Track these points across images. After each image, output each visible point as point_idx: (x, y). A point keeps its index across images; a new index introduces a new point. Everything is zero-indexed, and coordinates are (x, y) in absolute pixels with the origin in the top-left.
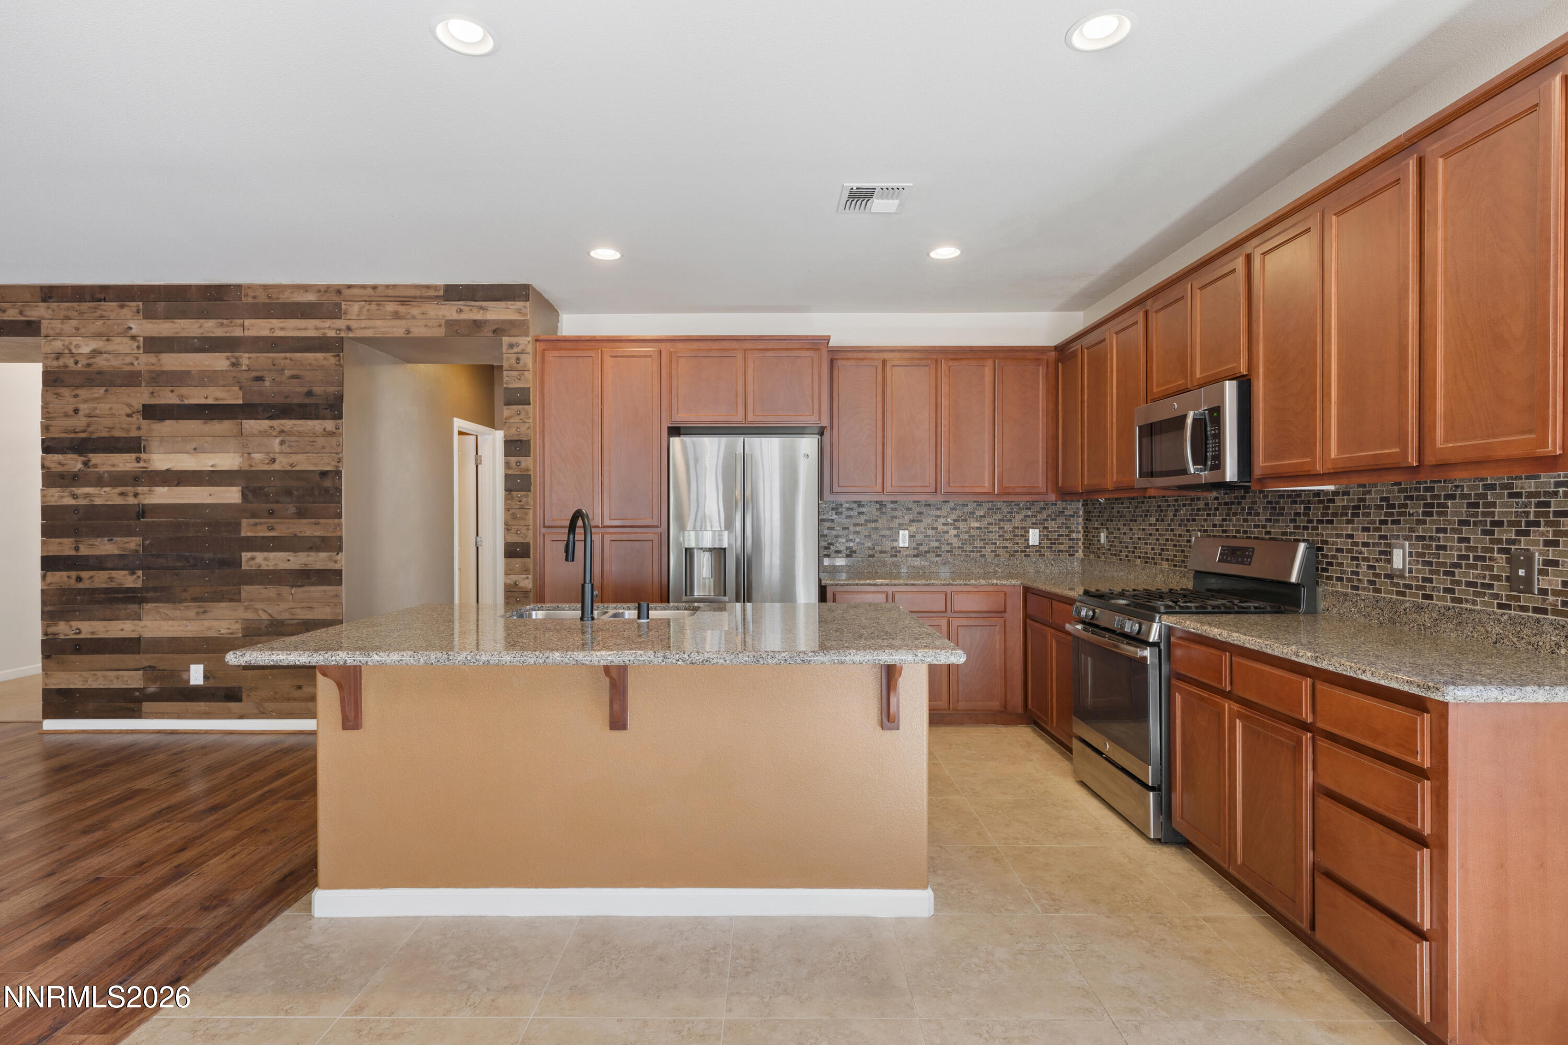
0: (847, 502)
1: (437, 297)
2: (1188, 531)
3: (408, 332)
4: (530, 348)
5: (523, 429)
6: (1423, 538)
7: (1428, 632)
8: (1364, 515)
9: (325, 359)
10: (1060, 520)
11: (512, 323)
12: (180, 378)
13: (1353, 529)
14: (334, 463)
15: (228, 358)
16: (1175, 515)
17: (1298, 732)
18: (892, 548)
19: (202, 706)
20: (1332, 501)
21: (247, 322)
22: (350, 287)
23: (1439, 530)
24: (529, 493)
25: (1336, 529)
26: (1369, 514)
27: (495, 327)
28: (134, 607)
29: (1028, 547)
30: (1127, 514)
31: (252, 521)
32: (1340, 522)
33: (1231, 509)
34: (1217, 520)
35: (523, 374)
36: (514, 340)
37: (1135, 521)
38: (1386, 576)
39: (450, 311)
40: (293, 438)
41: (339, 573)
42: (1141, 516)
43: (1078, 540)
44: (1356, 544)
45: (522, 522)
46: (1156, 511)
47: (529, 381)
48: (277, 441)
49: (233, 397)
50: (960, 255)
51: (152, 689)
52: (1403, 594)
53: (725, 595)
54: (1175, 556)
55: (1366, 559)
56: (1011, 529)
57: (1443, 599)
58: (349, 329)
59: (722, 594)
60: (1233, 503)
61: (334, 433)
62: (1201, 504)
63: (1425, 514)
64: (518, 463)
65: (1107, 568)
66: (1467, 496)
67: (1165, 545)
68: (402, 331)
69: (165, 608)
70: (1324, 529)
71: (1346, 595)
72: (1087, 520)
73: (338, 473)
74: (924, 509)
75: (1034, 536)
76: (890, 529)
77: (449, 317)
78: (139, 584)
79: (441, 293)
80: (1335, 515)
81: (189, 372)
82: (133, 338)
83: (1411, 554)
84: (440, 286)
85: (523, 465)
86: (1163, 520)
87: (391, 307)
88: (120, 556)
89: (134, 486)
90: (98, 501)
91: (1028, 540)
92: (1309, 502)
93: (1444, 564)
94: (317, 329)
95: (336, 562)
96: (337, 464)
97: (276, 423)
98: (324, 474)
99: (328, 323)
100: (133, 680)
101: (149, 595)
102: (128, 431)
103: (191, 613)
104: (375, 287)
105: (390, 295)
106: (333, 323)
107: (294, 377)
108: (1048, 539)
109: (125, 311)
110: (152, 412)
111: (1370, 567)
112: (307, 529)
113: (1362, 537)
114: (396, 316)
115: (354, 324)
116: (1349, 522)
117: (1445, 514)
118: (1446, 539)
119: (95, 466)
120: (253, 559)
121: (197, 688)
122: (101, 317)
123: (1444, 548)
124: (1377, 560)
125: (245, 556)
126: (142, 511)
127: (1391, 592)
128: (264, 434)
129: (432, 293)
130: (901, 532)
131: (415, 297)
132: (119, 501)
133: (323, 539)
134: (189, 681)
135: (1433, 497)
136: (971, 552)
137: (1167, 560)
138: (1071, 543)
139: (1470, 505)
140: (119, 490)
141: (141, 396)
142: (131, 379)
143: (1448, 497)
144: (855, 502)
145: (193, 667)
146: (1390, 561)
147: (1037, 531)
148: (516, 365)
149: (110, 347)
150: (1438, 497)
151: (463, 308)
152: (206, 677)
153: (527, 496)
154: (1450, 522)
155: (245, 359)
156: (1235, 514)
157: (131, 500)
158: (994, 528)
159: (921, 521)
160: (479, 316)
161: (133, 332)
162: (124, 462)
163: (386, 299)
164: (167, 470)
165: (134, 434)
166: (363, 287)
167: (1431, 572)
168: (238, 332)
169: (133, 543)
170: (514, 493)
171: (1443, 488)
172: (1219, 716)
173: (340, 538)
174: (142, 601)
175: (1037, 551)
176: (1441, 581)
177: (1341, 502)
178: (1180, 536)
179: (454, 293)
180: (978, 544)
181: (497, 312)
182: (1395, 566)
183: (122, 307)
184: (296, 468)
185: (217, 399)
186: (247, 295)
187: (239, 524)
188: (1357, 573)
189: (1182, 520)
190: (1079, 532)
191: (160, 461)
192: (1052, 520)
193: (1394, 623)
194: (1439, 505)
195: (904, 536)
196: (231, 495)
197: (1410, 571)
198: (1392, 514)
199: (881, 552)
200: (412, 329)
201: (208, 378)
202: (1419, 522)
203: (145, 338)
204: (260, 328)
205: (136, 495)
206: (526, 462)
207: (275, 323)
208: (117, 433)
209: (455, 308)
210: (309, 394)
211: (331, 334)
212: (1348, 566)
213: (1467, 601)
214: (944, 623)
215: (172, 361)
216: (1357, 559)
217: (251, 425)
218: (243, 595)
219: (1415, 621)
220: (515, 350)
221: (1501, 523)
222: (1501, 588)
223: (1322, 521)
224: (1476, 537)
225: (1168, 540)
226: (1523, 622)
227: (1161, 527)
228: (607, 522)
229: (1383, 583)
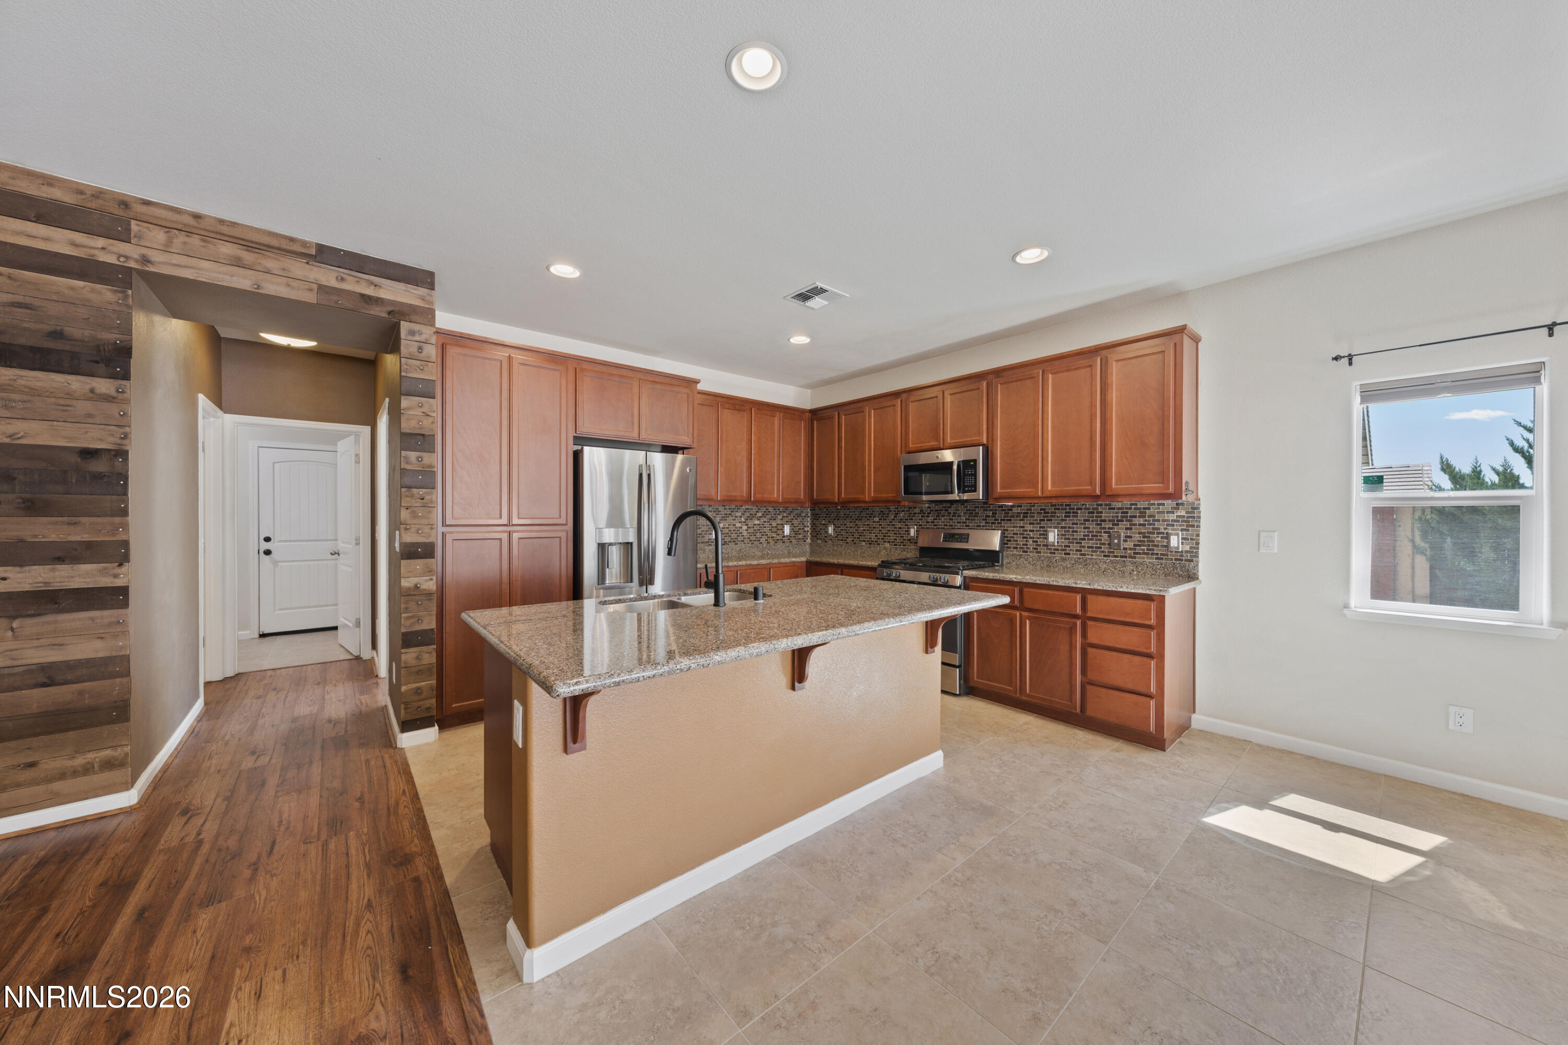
1: (306, 255)
2: (907, 525)
3: (258, 287)
4: (432, 339)
5: (426, 422)
6: (1065, 527)
7: (1069, 570)
8: (1030, 517)
9: (90, 290)
10: (800, 519)
11: (412, 308)
13: (1023, 523)
14: (111, 439)
16: (895, 517)
17: (1074, 620)
20: (1011, 510)
22: (147, 203)
23: (1073, 524)
24: (433, 491)
25: (1014, 523)
26: (1033, 517)
27: (390, 309)
29: (784, 537)
30: (853, 516)
32: (1016, 520)
33: (940, 513)
34: (930, 519)
35: (427, 365)
36: (415, 327)
37: (861, 520)
38: (1044, 545)
39: (327, 276)
41: (121, 591)
42: (866, 517)
43: (808, 531)
44: (1026, 531)
45: (424, 521)
46: (879, 514)
47: (431, 373)
50: (810, 341)
52: (1054, 553)
53: (631, 581)
54: (896, 539)
55: (1031, 538)
56: (775, 525)
57: (1077, 555)
58: (145, 259)
59: (629, 581)
60: (941, 510)
61: (114, 398)
62: (917, 510)
63: (1065, 516)
64: (419, 459)
65: (836, 548)
66: (1088, 509)
67: (887, 533)
68: (248, 283)
70: (1005, 523)
71: (1022, 555)
72: (815, 517)
73: (121, 454)
74: (728, 512)
75: (787, 530)
77: (324, 282)
79: (312, 252)
80: (1013, 516)
83: (1058, 535)
84: (310, 243)
85: (426, 461)
86: (885, 519)
87: (227, 249)
91: (784, 532)
92: (996, 510)
93: (1077, 539)
94: (74, 245)
95: (115, 576)
96: (119, 441)
98: (86, 453)
99: (101, 242)
105: (225, 233)
106: (112, 245)
107: (18, 305)
108: (794, 532)
111: (1033, 541)
112: (49, 531)
113: (1029, 527)
114: (238, 263)
115: (155, 256)
116: (1021, 520)
117: (1077, 517)
118: (1077, 528)
123: (1077, 532)
124: (1038, 538)
127: (1047, 553)
129: (297, 248)
131: (269, 246)
133: (87, 545)
135: (1070, 509)
136: (754, 541)
137: (889, 542)
138: (805, 534)
139: (1089, 513)
143: (1078, 509)
146: (1046, 538)
147: (789, 526)
148: (417, 354)
150: (1074, 509)
151: (345, 276)
153: (431, 494)
154: (1079, 520)
156: (943, 516)
158: (767, 525)
159: (726, 520)
160: (370, 291)
163: (218, 237)
167: (1069, 542)
170: (415, 490)
171: (1076, 505)
172: (1012, 620)
173: (126, 544)
175: (788, 539)
176: (1075, 547)
177: (1015, 510)
178: (899, 528)
179: (331, 256)
180: (758, 535)
181: (392, 291)
182: (1050, 540)
188: (1027, 545)
189: (901, 519)
190: (808, 527)
192: (796, 519)
193: (1050, 567)
194: (1073, 513)
197: (1058, 542)
198: (1047, 517)
200: (263, 284)
202: (1062, 520)
206: (427, 458)
209: (335, 275)
210: (56, 335)
211: (107, 258)
212: (1020, 541)
213: (1088, 555)
216: (1026, 538)
219: (1061, 565)
220: (417, 338)
221: (1105, 521)
222: (1105, 548)
223: (1004, 520)
224: (1093, 527)
225: (889, 531)
226: (1117, 562)
227: (883, 523)
228: (515, 521)
229: (1042, 549)
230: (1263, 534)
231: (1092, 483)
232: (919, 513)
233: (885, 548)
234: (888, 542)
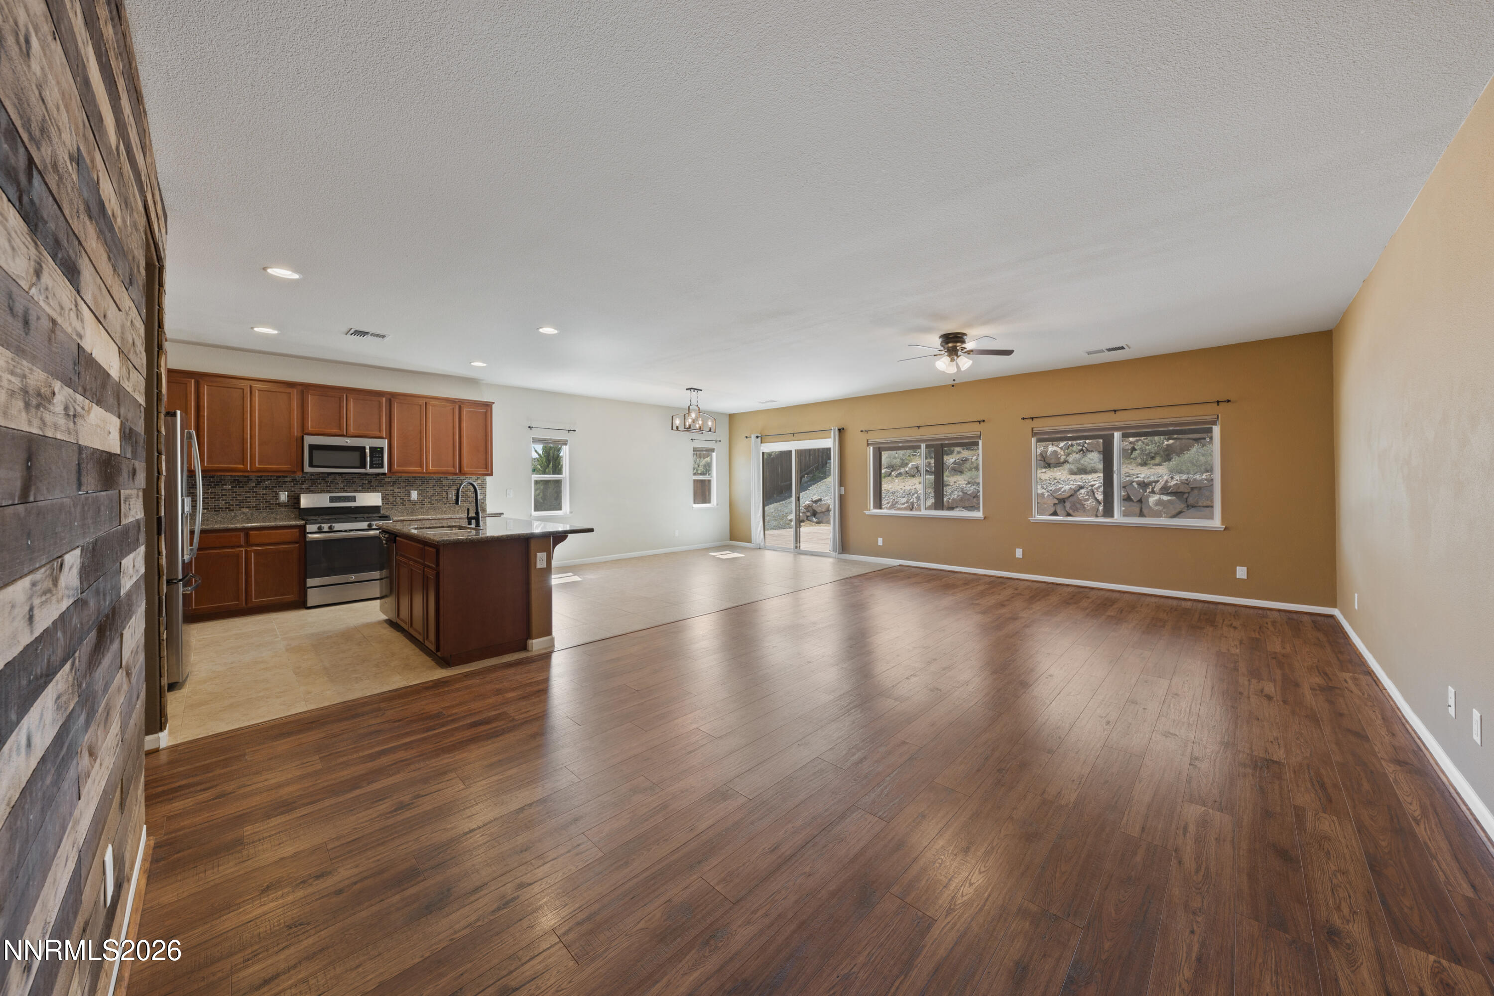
6: (422, 490)
8: (400, 484)
20: (384, 480)
23: (426, 488)
26: (402, 484)
32: (388, 486)
38: (408, 501)
44: (395, 492)
50: (277, 334)
52: (416, 505)
55: (399, 497)
57: (430, 504)
60: (317, 479)
62: (288, 479)
63: (422, 483)
66: (435, 479)
70: (384, 489)
71: (392, 508)
80: (386, 484)
83: (418, 494)
93: (429, 496)
111: (402, 499)
113: (397, 490)
116: (394, 487)
117: (428, 484)
118: (428, 490)
123: (428, 492)
124: (405, 497)
127: (411, 505)
135: (424, 480)
139: (436, 482)
143: (429, 480)
146: (410, 497)
154: (430, 486)
167: (424, 498)
176: (428, 500)
178: (263, 494)
182: (413, 498)
188: (396, 501)
189: (266, 487)
193: (414, 513)
194: (426, 482)
197: (418, 499)
198: (411, 484)
202: (420, 486)
212: (392, 499)
213: (436, 504)
216: (396, 497)
221: (444, 486)
222: (444, 500)
223: (378, 486)
224: (438, 489)
225: (250, 497)
226: (451, 507)
227: (238, 490)
229: (407, 503)
230: (508, 490)
231: (454, 467)
232: (290, 482)
233: (243, 513)
234: (246, 507)
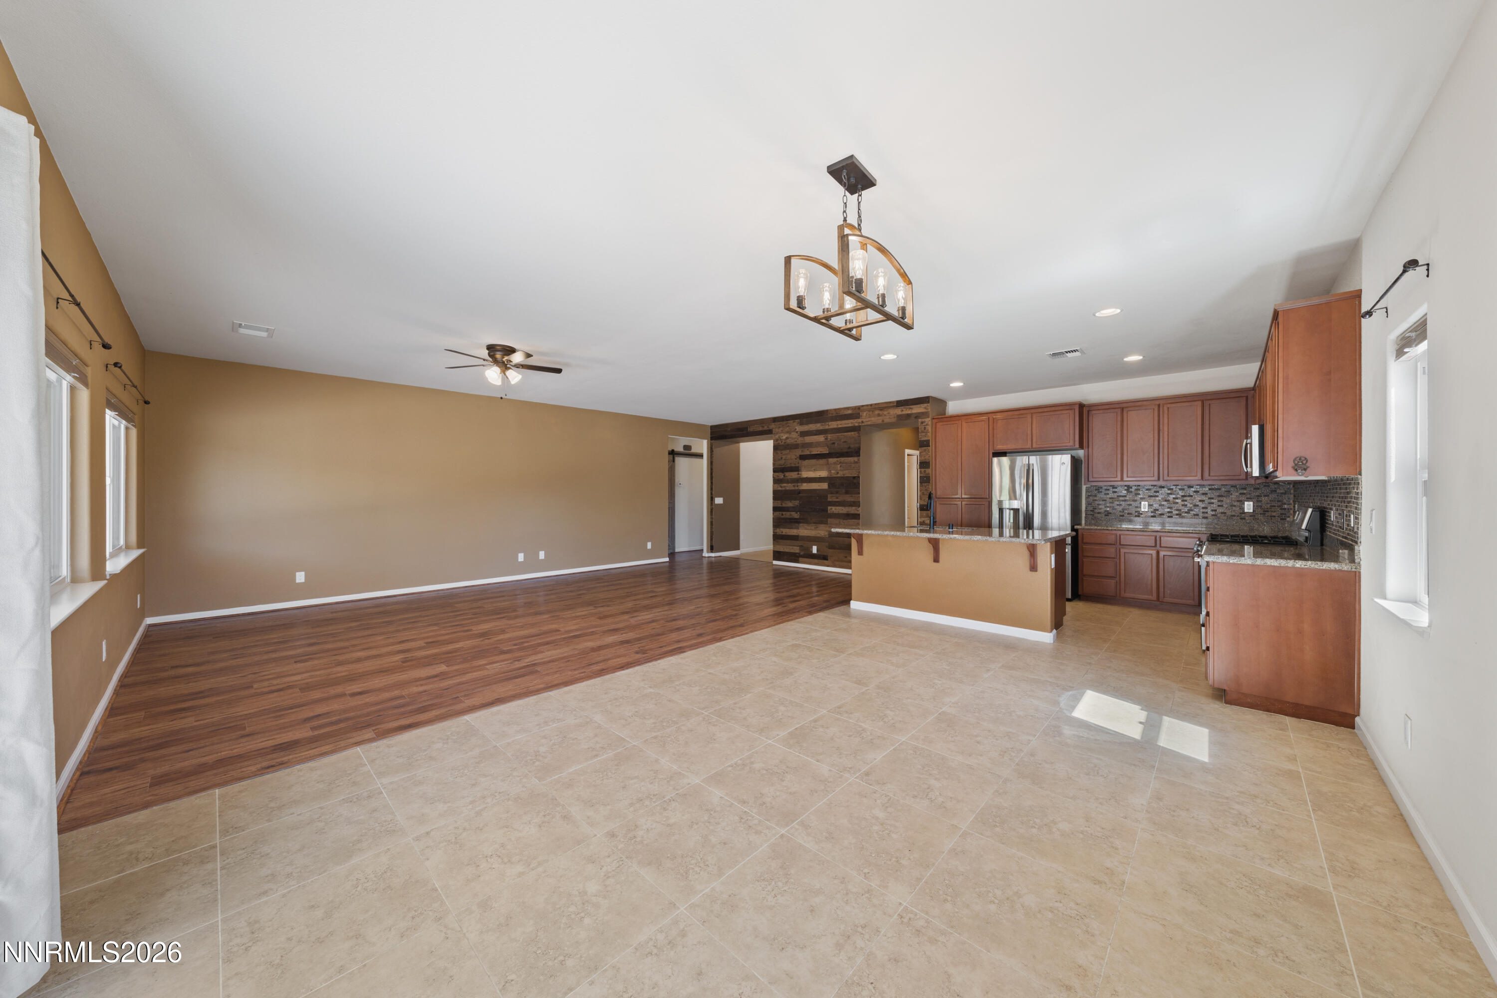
0: (1105, 486)
1: (894, 406)
3: (883, 421)
4: (930, 423)
5: (927, 457)
9: (855, 434)
10: (1273, 496)
11: (922, 413)
12: (810, 445)
14: (858, 473)
15: (824, 437)
18: (1136, 512)
19: (816, 561)
21: (830, 423)
22: (863, 406)
27: (916, 416)
28: (797, 524)
29: (1244, 513)
31: (831, 495)
35: (927, 434)
36: (923, 420)
39: (898, 411)
40: (844, 465)
41: (859, 515)
45: (926, 496)
47: (929, 436)
48: (839, 466)
49: (825, 451)
51: (802, 553)
53: (1018, 528)
56: (1228, 502)
58: (862, 422)
61: (857, 462)
68: (881, 421)
69: (805, 526)
73: (859, 477)
74: (1158, 489)
75: (1249, 506)
76: (1135, 501)
77: (898, 414)
78: (798, 517)
79: (895, 404)
81: (812, 443)
82: (797, 432)
84: (895, 401)
85: (927, 472)
87: (877, 412)
88: (793, 507)
89: (797, 483)
90: (788, 489)
91: (1244, 509)
94: (852, 423)
95: (858, 511)
97: (838, 459)
98: (854, 478)
99: (856, 420)
100: (796, 550)
101: (801, 521)
102: (795, 464)
103: (813, 528)
104: (871, 405)
105: (877, 407)
107: (845, 442)
108: (1261, 509)
109: (795, 423)
110: (803, 457)
112: (848, 498)
114: (879, 415)
115: (864, 420)
119: (787, 477)
120: (831, 509)
121: (814, 554)
122: (788, 426)
125: (829, 508)
126: (800, 492)
128: (835, 463)
129: (892, 405)
130: (1143, 503)
131: (886, 407)
132: (793, 488)
133: (854, 502)
134: (812, 551)
138: (1283, 512)
140: (793, 484)
141: (799, 452)
142: (795, 446)
144: (1111, 486)
145: (814, 547)
147: (1251, 503)
148: (924, 431)
149: (791, 436)
151: (903, 409)
152: (817, 551)
153: (929, 485)
155: (829, 436)
157: (796, 488)
158: (1213, 501)
159: (1157, 496)
160: (909, 412)
161: (797, 430)
162: (793, 475)
163: (875, 409)
164: (807, 478)
165: (797, 465)
166: (867, 405)
168: (827, 427)
169: (797, 503)
170: (923, 484)
173: (859, 502)
174: (799, 523)
175: (1251, 516)
179: (901, 404)
181: (917, 409)
183: (794, 422)
184: (845, 476)
185: (821, 452)
186: (830, 414)
187: (827, 496)
190: (1290, 504)
191: (805, 474)
192: (1264, 496)
195: (1144, 505)
196: (825, 486)
199: (1128, 514)
200: (885, 420)
201: (818, 444)
203: (800, 432)
204: (834, 425)
205: (797, 486)
206: (929, 471)
207: (839, 422)
208: (793, 465)
209: (901, 410)
210: (849, 448)
211: (857, 425)
214: (1154, 553)
215: (808, 439)
217: (831, 460)
218: (829, 522)
220: (924, 424)
221: (1342, 498)
224: (1340, 504)
228: (963, 496)
